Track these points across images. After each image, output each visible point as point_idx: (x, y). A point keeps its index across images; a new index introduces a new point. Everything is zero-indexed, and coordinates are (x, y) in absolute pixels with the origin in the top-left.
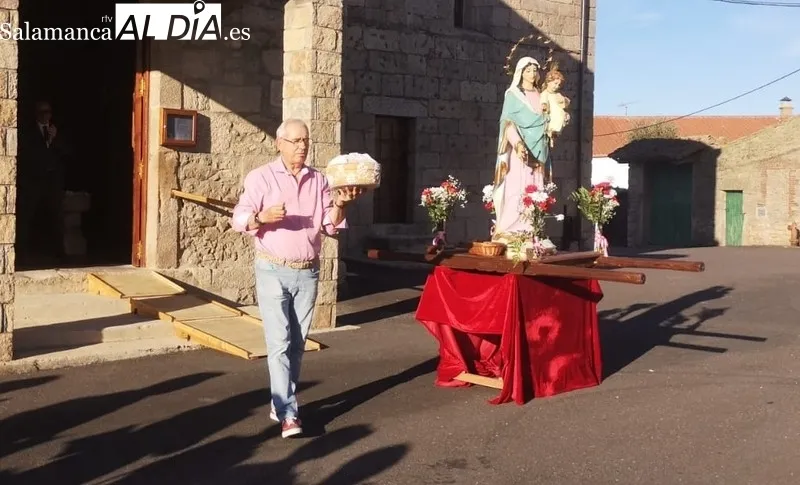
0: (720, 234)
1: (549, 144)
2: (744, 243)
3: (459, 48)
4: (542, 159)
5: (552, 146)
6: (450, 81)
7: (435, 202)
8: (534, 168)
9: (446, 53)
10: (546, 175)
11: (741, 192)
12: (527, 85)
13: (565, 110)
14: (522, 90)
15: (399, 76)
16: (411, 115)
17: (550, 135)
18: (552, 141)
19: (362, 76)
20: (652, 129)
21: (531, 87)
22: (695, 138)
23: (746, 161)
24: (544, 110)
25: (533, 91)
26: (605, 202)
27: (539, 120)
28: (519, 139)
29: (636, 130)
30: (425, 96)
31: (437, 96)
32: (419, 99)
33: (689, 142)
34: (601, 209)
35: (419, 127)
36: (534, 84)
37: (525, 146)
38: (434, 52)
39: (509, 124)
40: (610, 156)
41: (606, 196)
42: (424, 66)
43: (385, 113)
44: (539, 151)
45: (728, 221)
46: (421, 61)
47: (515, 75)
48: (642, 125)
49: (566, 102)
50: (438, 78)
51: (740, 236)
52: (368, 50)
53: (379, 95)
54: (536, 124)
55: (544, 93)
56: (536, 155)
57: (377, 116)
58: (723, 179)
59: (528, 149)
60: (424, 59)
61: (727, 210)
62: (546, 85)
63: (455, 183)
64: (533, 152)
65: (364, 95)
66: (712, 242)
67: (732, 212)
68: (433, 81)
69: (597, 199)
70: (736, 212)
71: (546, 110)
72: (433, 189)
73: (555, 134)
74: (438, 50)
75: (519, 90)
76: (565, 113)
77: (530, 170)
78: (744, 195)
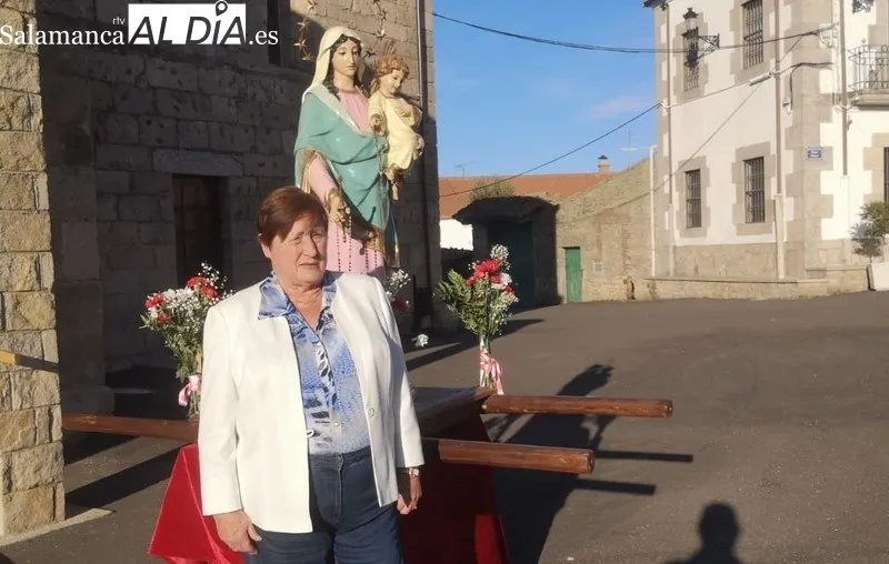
0: (562, 289)
1: (390, 192)
2: (586, 298)
3: (277, 90)
4: (378, 222)
5: (395, 197)
6: (268, 131)
7: (175, 319)
8: (365, 241)
9: (261, 96)
10: (389, 252)
11: (578, 248)
12: (341, 81)
13: (412, 127)
14: (334, 91)
15: (200, 123)
16: (221, 174)
17: (390, 175)
18: (394, 188)
19: (149, 122)
20: (490, 189)
21: (349, 87)
22: (533, 195)
23: (582, 216)
24: (377, 129)
25: (354, 92)
26: (494, 295)
27: (369, 145)
28: (333, 186)
29: (476, 190)
30: (237, 149)
31: (254, 149)
32: (231, 153)
33: (528, 199)
34: (489, 310)
35: (232, 188)
36: (356, 80)
37: (345, 197)
38: (246, 94)
39: (311, 156)
40: (454, 217)
41: (495, 286)
42: (233, 111)
43: (186, 171)
44: (371, 209)
45: (568, 278)
46: (229, 104)
47: (319, 64)
48: (481, 184)
49: (416, 114)
50: (254, 127)
51: (580, 293)
52: (154, 88)
53: (176, 148)
54: (363, 156)
55: (375, 98)
56: (366, 216)
57: (175, 176)
58: (563, 236)
59: (350, 204)
60: (233, 101)
61: (567, 267)
62: (378, 83)
63: (214, 278)
64: (361, 209)
65: (154, 148)
66: (555, 300)
67: (571, 268)
68: (247, 131)
69: (480, 292)
70: (575, 269)
71: (380, 127)
72: (169, 294)
73: (399, 173)
74: (250, 90)
75: (325, 89)
76: (414, 134)
77: (357, 245)
78: (582, 251)
